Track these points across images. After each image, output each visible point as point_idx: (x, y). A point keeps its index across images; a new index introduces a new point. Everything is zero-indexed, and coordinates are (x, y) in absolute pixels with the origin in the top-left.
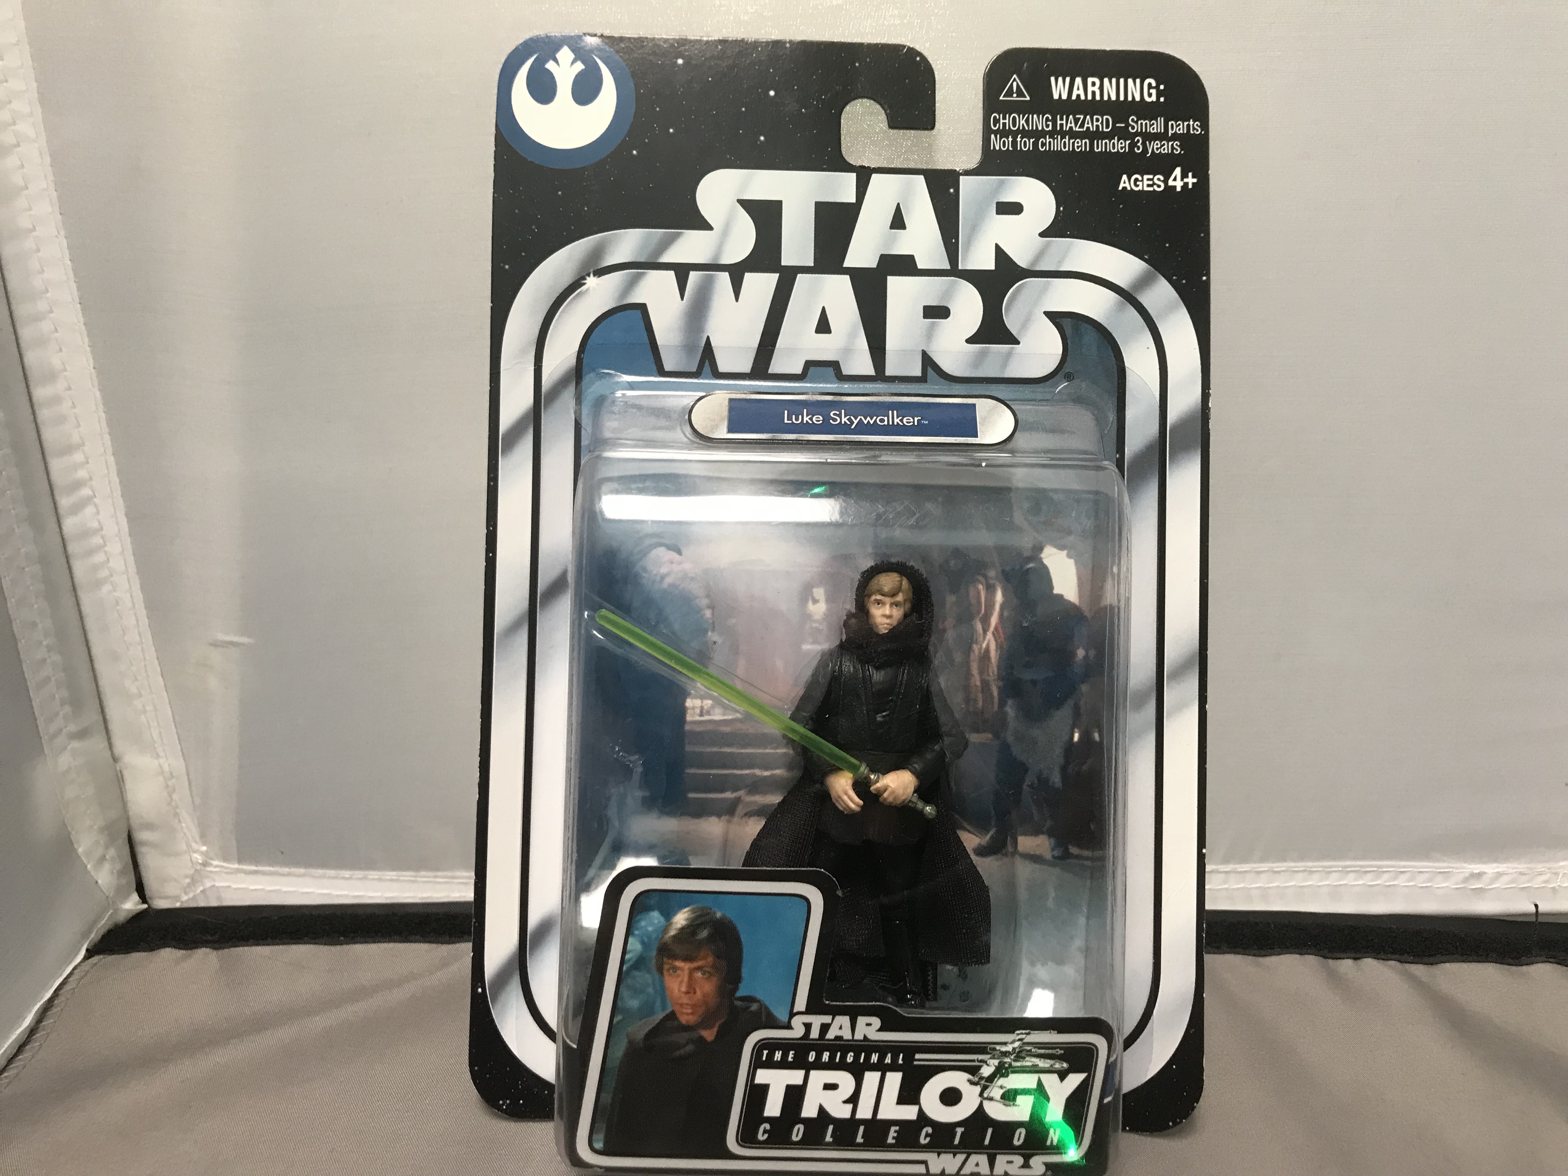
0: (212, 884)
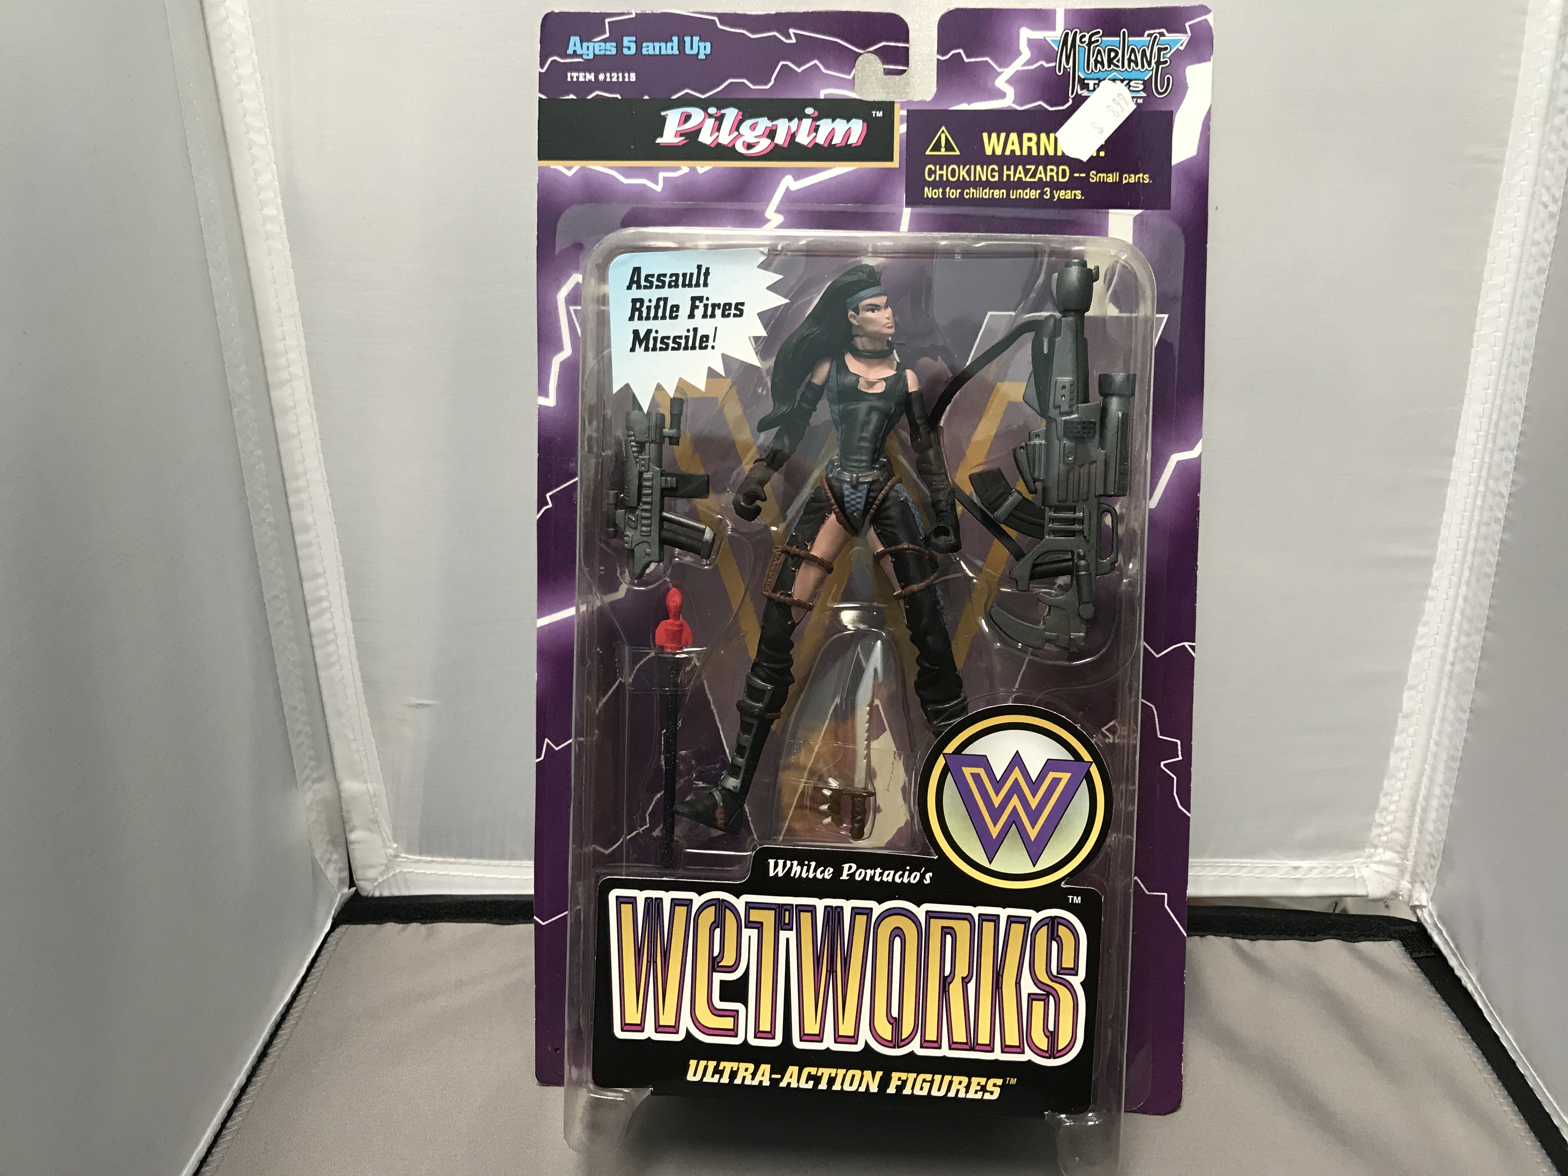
0: (401, 869)
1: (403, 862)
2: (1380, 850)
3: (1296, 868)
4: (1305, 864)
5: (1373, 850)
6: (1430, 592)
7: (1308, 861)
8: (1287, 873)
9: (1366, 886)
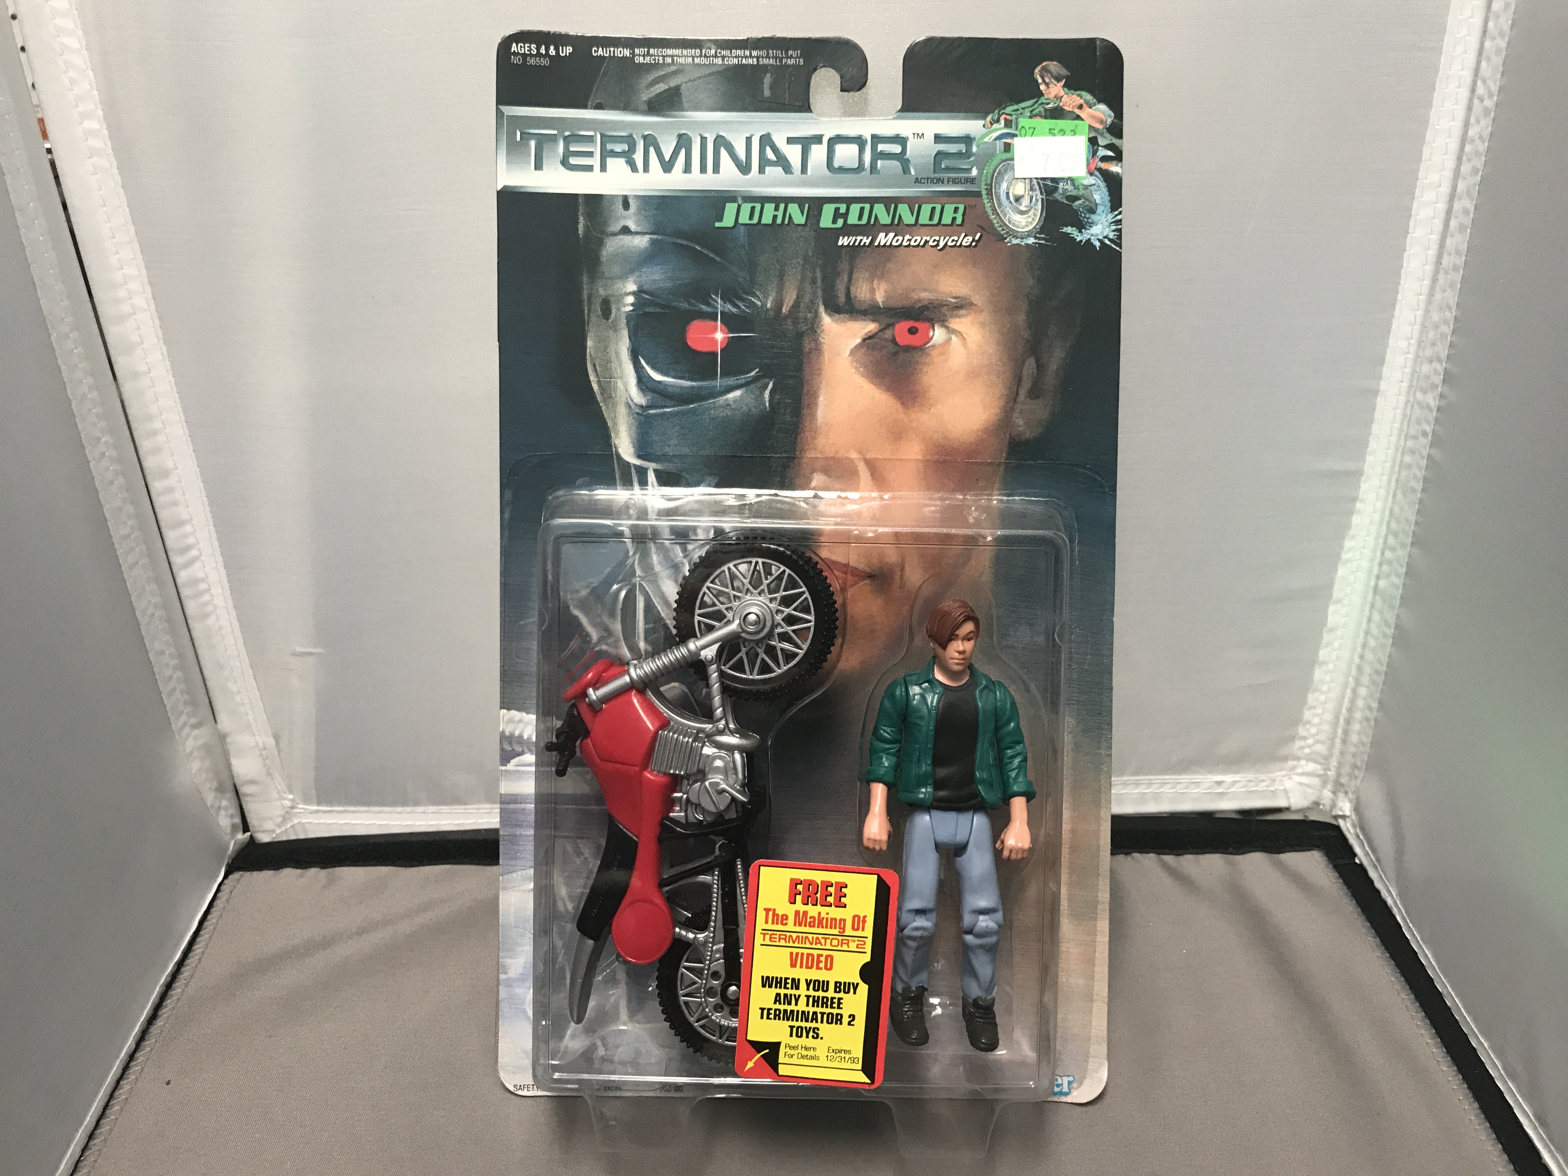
0: (299, 820)
1: (301, 813)
2: (1303, 762)
3: (1219, 783)
4: (1228, 778)
5: (1295, 763)
6: (1358, 505)
7: (1232, 776)
8: (1209, 788)
9: (1288, 798)
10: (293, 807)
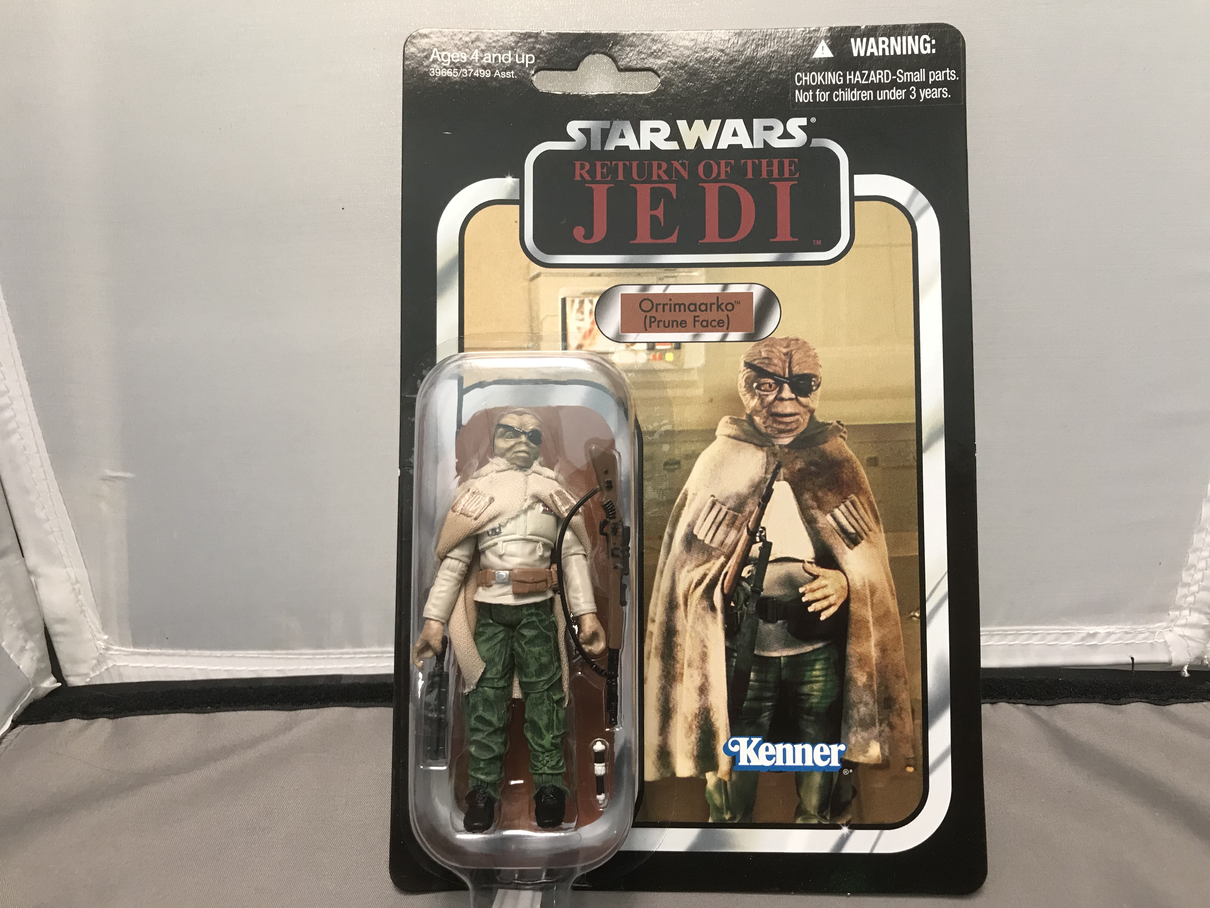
1: (116, 654)
2: (1186, 612)
3: (1094, 635)
4: (1103, 629)
5: (1177, 613)
7: (1106, 627)
8: (1082, 640)
9: (1169, 652)
10: (107, 649)
